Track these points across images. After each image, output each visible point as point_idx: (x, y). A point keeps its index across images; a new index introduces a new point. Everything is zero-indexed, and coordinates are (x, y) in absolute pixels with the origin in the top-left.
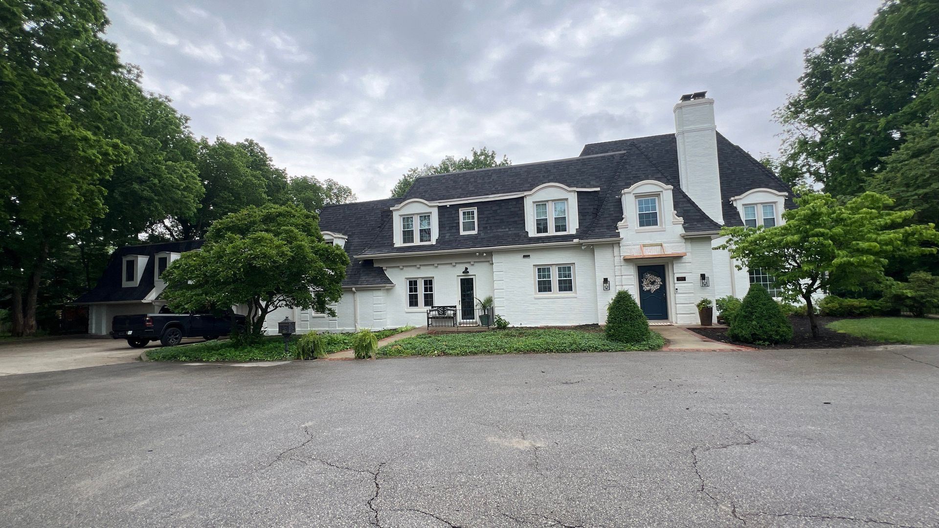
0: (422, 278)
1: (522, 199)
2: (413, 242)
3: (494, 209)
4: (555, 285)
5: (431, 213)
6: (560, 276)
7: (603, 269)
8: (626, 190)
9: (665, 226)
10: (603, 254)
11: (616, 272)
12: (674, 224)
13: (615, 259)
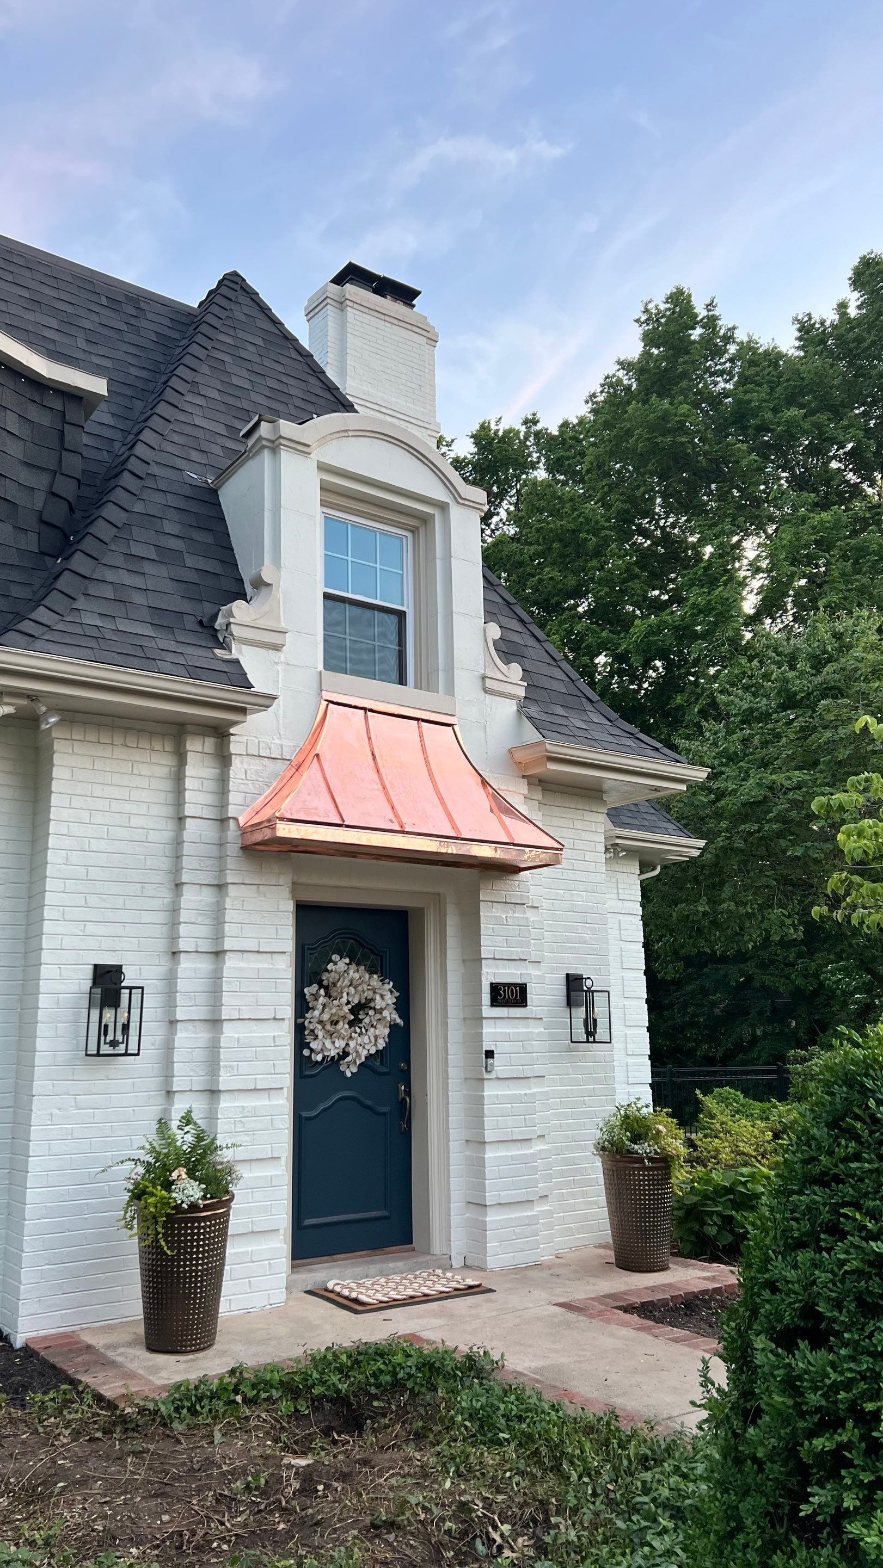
7: (93, 900)
8: (287, 427)
9: (450, 691)
10: (108, 792)
11: (183, 929)
12: (486, 690)
13: (187, 835)
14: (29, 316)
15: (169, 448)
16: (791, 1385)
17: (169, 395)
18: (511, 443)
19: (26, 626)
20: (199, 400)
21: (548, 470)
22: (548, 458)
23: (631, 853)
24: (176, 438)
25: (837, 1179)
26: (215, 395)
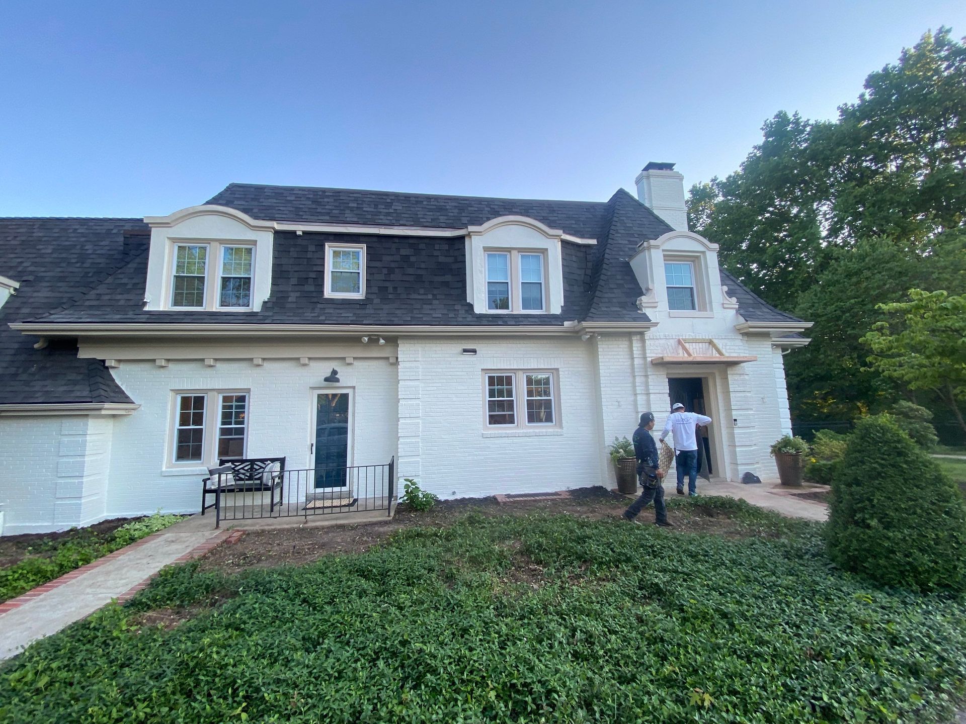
0: (219, 391)
1: (462, 239)
2: (200, 304)
3: (404, 252)
4: (521, 410)
5: (255, 243)
6: (530, 393)
7: (612, 382)
8: (652, 242)
9: (711, 310)
10: (613, 353)
11: (637, 388)
12: (724, 308)
13: (635, 363)
14: (567, 222)
15: (614, 253)
16: (851, 494)
17: (611, 236)
18: (706, 189)
19: (590, 315)
20: (619, 235)
21: (723, 196)
22: (723, 191)
23: (777, 346)
24: (615, 249)
25: (863, 451)
26: (623, 232)
